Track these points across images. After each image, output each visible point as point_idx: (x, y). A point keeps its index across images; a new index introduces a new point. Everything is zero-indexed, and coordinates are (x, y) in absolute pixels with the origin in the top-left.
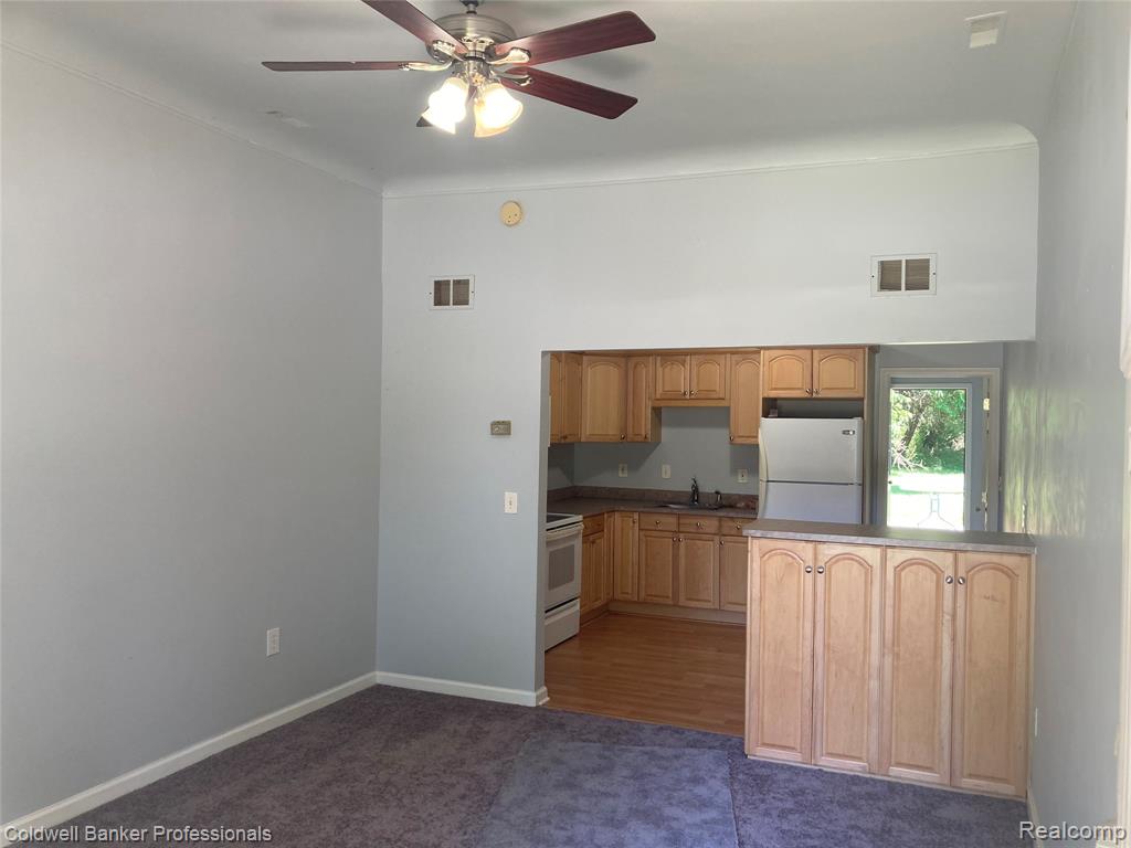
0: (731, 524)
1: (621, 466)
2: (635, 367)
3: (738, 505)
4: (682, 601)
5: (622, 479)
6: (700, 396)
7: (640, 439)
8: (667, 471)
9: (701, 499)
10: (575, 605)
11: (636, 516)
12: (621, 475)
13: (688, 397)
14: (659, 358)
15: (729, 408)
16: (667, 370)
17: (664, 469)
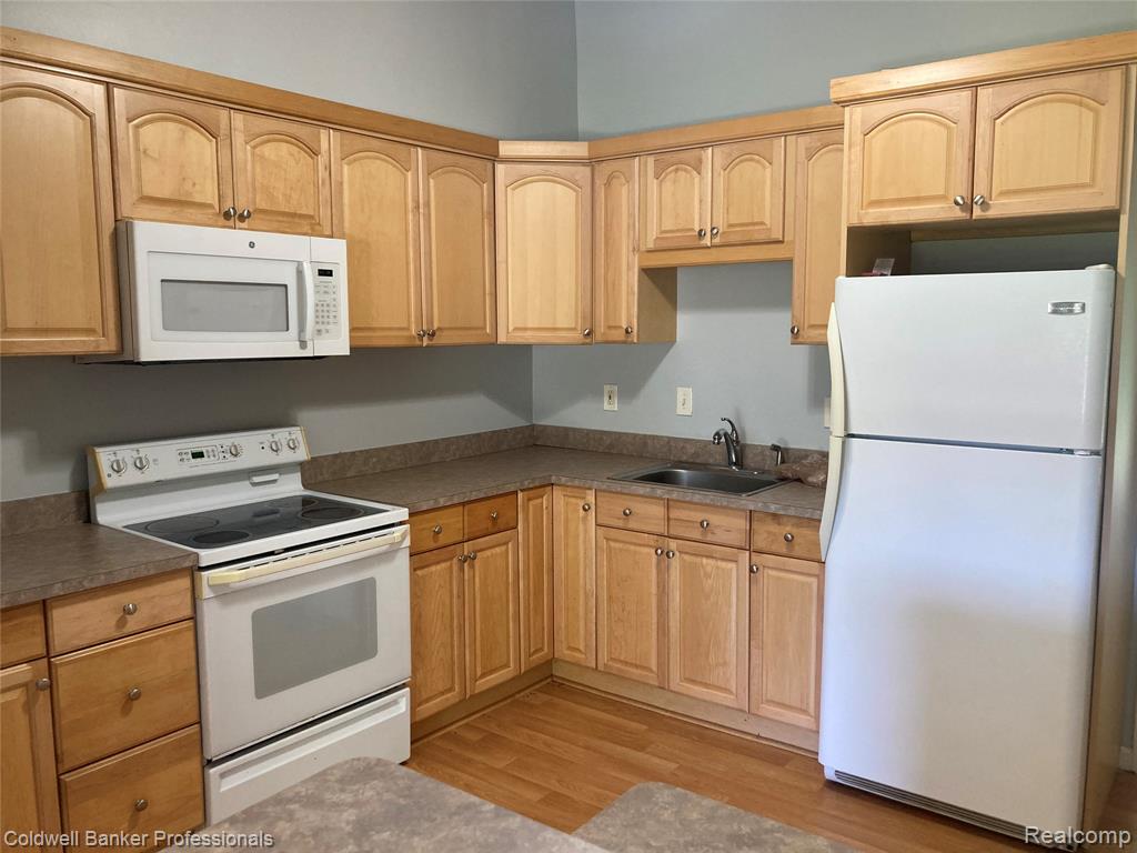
0: (774, 528)
1: (607, 388)
2: (608, 184)
3: (810, 479)
4: (676, 682)
5: (605, 414)
6: (733, 239)
7: (619, 335)
8: (685, 401)
9: (750, 460)
10: (395, 702)
11: (591, 498)
12: (606, 406)
13: (707, 241)
14: (651, 160)
15: (790, 262)
16: (668, 185)
17: (680, 398)
